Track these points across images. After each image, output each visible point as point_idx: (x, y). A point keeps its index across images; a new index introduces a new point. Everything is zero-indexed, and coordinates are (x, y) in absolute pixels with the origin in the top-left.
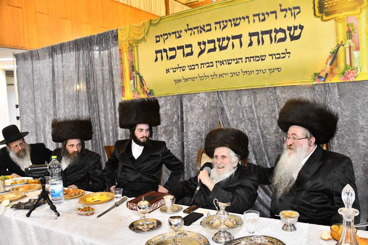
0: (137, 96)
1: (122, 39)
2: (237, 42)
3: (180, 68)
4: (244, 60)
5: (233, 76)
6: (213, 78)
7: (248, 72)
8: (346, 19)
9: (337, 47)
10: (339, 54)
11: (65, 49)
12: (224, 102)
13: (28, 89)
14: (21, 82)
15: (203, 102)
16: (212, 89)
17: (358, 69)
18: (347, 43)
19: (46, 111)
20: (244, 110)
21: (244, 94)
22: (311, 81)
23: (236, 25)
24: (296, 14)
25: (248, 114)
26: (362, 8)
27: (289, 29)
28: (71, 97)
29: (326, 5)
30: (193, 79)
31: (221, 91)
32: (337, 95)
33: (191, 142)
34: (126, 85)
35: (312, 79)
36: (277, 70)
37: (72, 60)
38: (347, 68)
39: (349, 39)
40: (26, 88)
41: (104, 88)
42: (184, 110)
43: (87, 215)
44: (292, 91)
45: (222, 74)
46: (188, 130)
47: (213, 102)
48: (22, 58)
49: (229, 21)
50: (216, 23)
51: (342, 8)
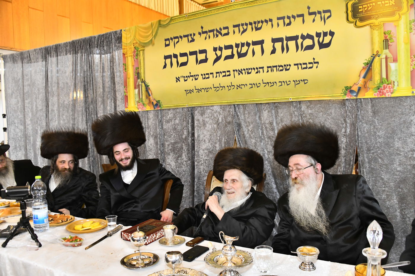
0: (141, 107)
1: (127, 41)
2: (258, 48)
3: (192, 76)
4: (266, 69)
5: (252, 87)
6: (230, 89)
7: (269, 84)
8: (382, 26)
9: (372, 58)
10: (374, 66)
11: (60, 51)
12: (242, 117)
13: (17, 96)
14: (9, 88)
15: (217, 116)
16: (229, 101)
17: (395, 83)
18: (384, 53)
19: (37, 122)
20: (264, 126)
21: (264, 109)
22: (341, 96)
23: (257, 29)
24: (326, 18)
25: (268, 131)
26: (400, 14)
27: (318, 35)
28: (66, 107)
29: (361, 9)
30: (207, 89)
31: (237, 105)
32: (370, 113)
33: (202, 162)
34: (129, 94)
35: (342, 94)
36: (303, 81)
37: (68, 65)
38: (382, 82)
39: (386, 49)
40: (15, 95)
41: (105, 98)
42: (195, 125)
43: (74, 246)
44: (320, 107)
45: (240, 85)
46: (200, 148)
47: (229, 117)
48: (11, 60)
49: (250, 25)
50: (234, 26)
51: (378, 13)
